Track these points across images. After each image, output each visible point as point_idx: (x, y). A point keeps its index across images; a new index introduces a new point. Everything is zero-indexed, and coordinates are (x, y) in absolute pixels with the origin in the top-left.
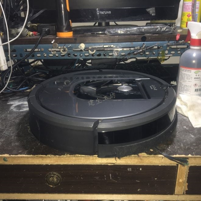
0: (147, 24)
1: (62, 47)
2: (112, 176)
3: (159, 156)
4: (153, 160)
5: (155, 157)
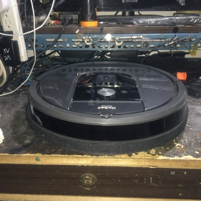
0: (174, 14)
1: (87, 38)
2: (152, 180)
4: (200, 163)
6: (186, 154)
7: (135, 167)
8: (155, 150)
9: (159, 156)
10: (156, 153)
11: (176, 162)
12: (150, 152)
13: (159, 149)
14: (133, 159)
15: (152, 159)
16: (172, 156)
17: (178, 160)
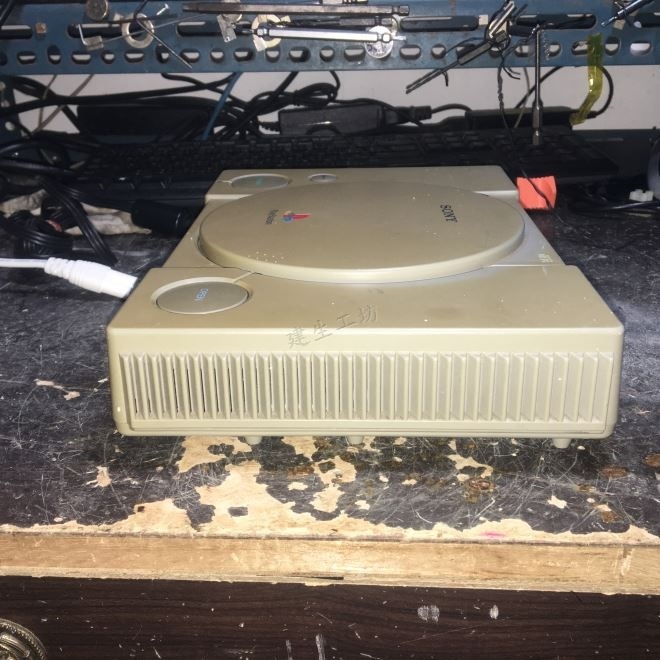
1: (131, 16)
2: (327, 648)
3: (605, 542)
4: (569, 562)
5: (580, 545)
6: (501, 509)
7: (229, 581)
8: (339, 489)
9: (352, 519)
10: (341, 506)
11: (439, 553)
12: (312, 499)
13: (361, 484)
14: (209, 537)
15: (313, 539)
16: (421, 523)
17: (447, 542)
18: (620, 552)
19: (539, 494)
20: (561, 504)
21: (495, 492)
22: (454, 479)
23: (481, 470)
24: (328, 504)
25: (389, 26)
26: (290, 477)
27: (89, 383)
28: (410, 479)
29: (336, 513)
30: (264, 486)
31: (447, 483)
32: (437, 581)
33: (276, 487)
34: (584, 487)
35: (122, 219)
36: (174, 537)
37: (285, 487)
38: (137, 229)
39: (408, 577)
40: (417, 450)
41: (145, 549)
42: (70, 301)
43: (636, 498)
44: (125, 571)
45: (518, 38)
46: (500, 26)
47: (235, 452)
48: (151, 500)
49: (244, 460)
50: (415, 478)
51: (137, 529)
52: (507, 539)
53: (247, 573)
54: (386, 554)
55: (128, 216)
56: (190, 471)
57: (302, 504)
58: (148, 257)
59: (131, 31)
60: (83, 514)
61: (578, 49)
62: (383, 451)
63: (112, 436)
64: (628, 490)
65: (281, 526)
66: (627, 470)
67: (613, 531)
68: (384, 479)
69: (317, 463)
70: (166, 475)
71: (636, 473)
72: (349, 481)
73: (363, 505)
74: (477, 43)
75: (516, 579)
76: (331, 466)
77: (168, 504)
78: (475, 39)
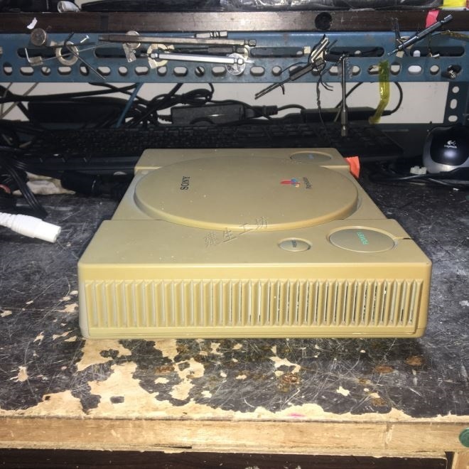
1: (62, 43)
3: (374, 420)
4: (349, 435)
5: (356, 422)
6: (303, 397)
7: (110, 450)
8: (191, 382)
9: (198, 405)
10: (191, 395)
11: (259, 429)
12: (171, 390)
13: (207, 378)
14: (95, 419)
15: (169, 420)
16: (247, 407)
17: (264, 421)
18: (384, 427)
19: (331, 385)
20: (345, 393)
21: (301, 384)
22: (273, 375)
23: (292, 368)
24: (182, 394)
25: (243, 53)
26: (157, 374)
27: (19, 304)
28: (241, 374)
29: (188, 400)
30: (138, 381)
31: (268, 378)
32: (258, 449)
33: (146, 381)
34: (362, 380)
35: (55, 184)
36: (69, 419)
37: (153, 381)
38: (65, 191)
39: (237, 446)
40: (249, 353)
41: (49, 427)
42: (12, 243)
43: (398, 388)
44: (35, 443)
45: (331, 63)
46: (319, 55)
47: (119, 356)
48: (55, 392)
49: (125, 361)
50: (245, 374)
51: (43, 413)
52: (306, 419)
53: (122, 444)
54: (222, 430)
55: (58, 182)
56: (85, 370)
57: (163, 393)
58: (71, 211)
59: (62, 54)
60: (6, 402)
61: (372, 70)
62: (225, 354)
63: (32, 343)
64: (393, 382)
65: (147, 410)
66: (393, 368)
67: (381, 412)
68: (223, 375)
69: (177, 364)
70: (68, 373)
71: (398, 370)
72: (199, 376)
73: (207, 394)
74: (303, 65)
75: (313, 447)
76: (187, 365)
77: (67, 395)
78: (302, 63)
